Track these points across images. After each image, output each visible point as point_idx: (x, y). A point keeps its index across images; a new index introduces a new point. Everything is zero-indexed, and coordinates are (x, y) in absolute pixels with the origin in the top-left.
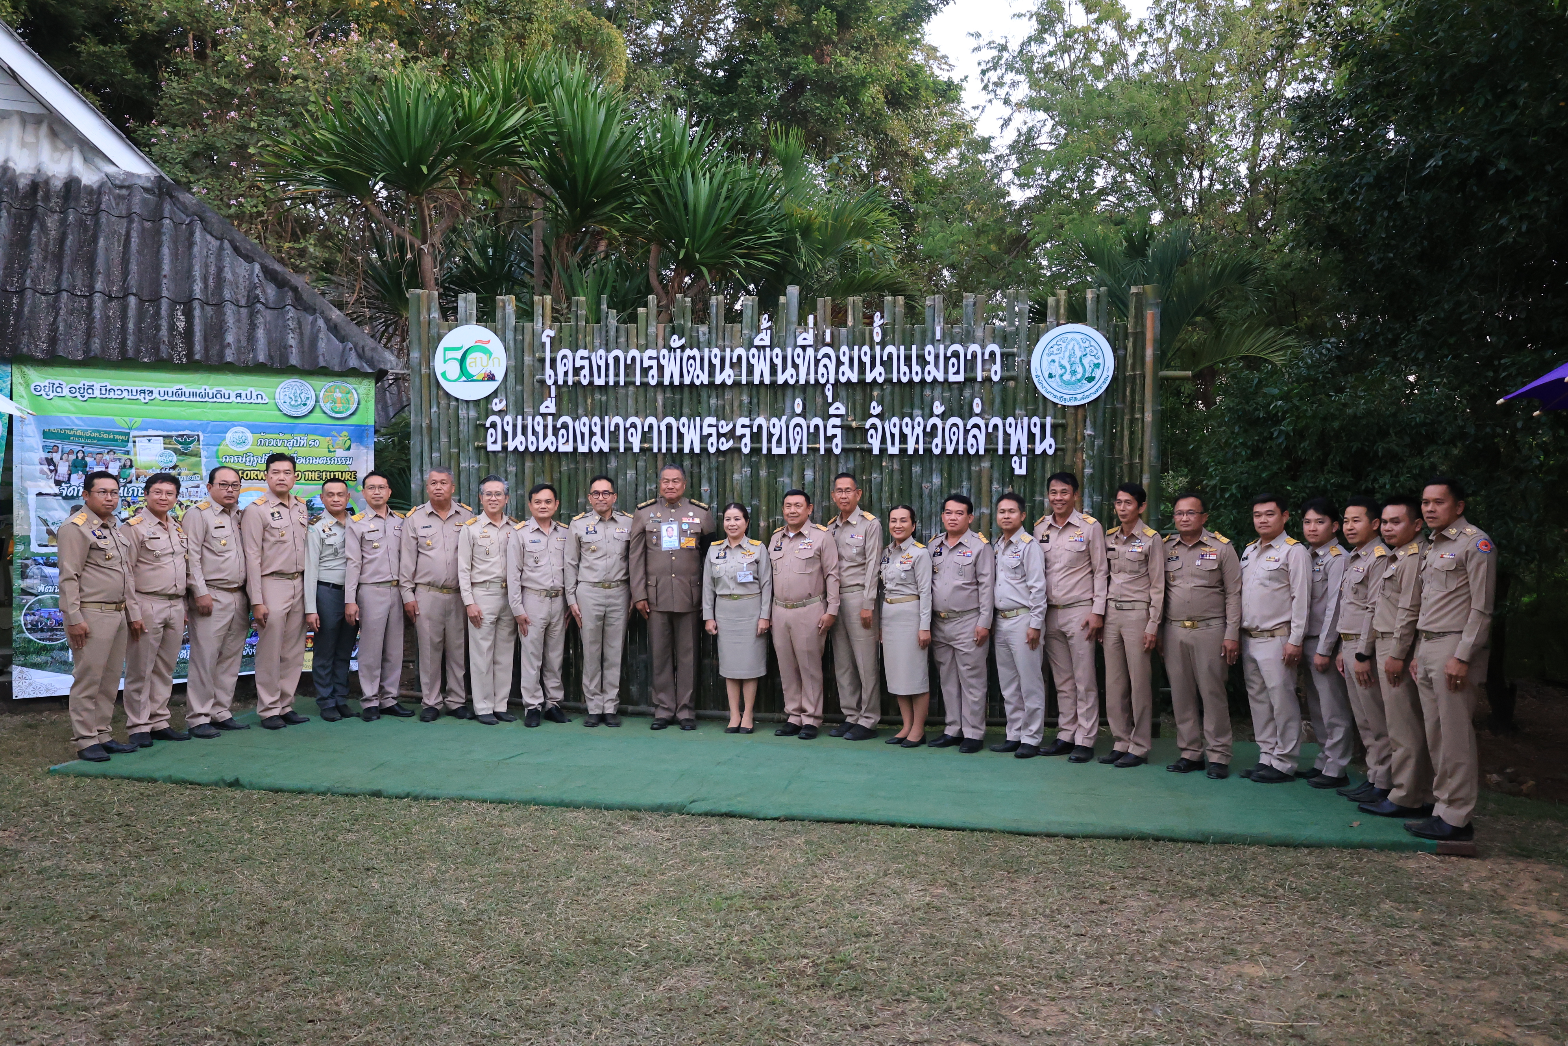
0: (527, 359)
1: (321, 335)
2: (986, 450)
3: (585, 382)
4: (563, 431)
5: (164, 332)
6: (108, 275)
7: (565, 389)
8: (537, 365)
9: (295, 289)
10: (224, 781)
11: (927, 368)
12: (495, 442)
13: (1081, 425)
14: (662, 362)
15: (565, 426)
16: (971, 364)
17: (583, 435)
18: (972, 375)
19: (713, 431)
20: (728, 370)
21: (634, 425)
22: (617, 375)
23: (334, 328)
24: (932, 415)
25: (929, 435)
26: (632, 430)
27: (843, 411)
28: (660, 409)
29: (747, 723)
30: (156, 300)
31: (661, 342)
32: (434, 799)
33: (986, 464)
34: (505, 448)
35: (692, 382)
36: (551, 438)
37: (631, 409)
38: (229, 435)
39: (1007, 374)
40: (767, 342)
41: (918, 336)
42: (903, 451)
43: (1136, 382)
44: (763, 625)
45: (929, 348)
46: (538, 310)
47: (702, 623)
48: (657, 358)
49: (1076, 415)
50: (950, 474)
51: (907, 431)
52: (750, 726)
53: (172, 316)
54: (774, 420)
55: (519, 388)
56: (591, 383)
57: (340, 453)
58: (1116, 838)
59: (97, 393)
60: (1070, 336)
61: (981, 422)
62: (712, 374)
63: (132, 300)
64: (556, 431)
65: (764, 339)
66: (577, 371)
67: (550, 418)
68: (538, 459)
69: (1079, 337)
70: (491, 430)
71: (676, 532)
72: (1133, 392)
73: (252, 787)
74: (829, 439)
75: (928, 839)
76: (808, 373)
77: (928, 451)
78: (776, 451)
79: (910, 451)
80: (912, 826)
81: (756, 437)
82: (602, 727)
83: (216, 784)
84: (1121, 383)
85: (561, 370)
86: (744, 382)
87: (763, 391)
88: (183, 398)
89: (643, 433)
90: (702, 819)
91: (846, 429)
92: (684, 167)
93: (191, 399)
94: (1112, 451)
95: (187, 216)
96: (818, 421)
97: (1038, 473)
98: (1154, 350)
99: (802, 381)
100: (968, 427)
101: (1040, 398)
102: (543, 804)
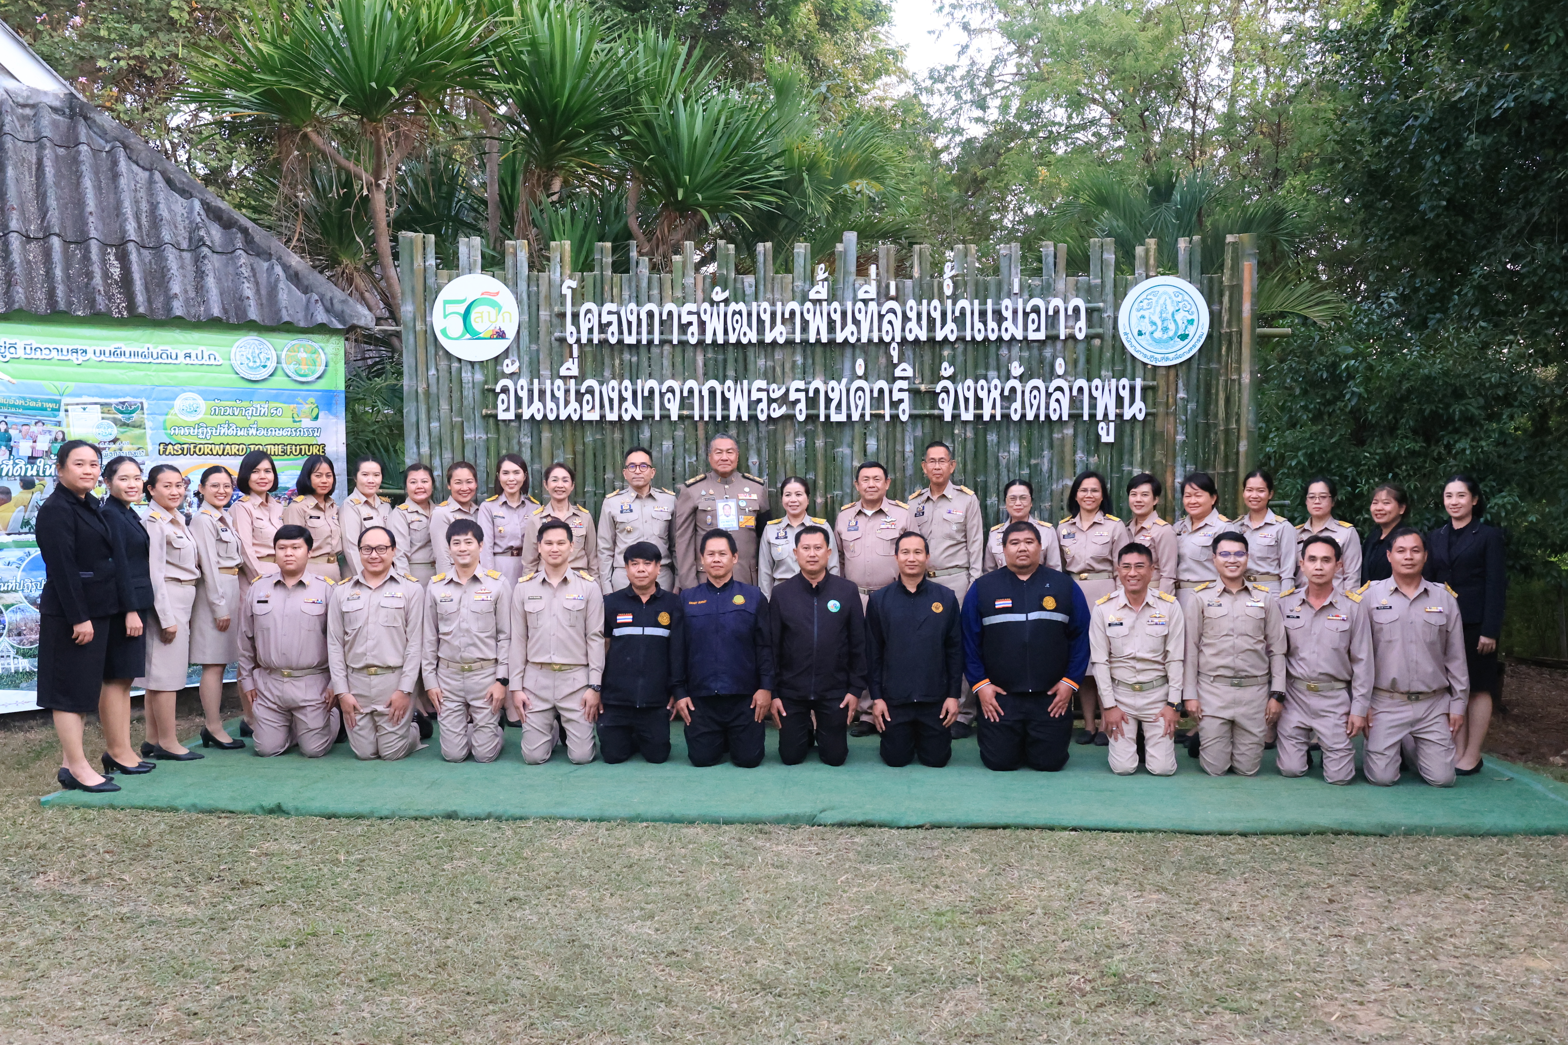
0: (544, 314)
1: (281, 285)
2: (1070, 416)
3: (613, 340)
4: (588, 397)
5: (98, 280)
6: (23, 212)
7: (588, 349)
8: (555, 321)
9: (245, 231)
10: (262, 807)
11: (1005, 325)
12: (507, 409)
13: (1172, 388)
14: (704, 317)
15: (590, 391)
16: (1053, 320)
17: (611, 400)
18: (1054, 332)
19: (763, 395)
20: (779, 327)
21: (671, 390)
22: (650, 332)
23: (295, 278)
24: (1008, 376)
25: (1008, 398)
26: (669, 395)
27: (910, 373)
28: (700, 370)
30: (83, 241)
31: (700, 295)
32: (521, 818)
33: (1069, 431)
34: (519, 417)
35: (739, 342)
36: (574, 404)
37: (667, 371)
38: (178, 403)
39: (1093, 331)
40: (824, 295)
41: (993, 289)
42: (979, 417)
43: (1233, 341)
45: (1006, 302)
46: (555, 256)
48: (698, 314)
49: (1168, 376)
50: (1029, 442)
51: (983, 394)
53: (104, 261)
54: (833, 383)
55: (534, 347)
56: (620, 342)
57: (307, 423)
58: (1293, 833)
59: (20, 353)
60: (1161, 289)
61: (1065, 385)
62: (761, 330)
63: (56, 242)
65: (820, 291)
66: (603, 328)
67: (573, 381)
68: (558, 429)
69: (1171, 290)
70: (502, 396)
71: (734, 511)
72: (1229, 349)
73: (298, 812)
74: (895, 404)
76: (871, 331)
77: (1006, 417)
78: (835, 418)
79: (986, 418)
80: (1074, 829)
81: (812, 402)
83: (253, 811)
84: (1215, 340)
85: (584, 326)
86: (798, 340)
87: (819, 350)
88: (123, 358)
89: (682, 398)
90: (840, 831)
91: (914, 393)
92: (674, 95)
93: (132, 359)
94: (1206, 414)
95: (107, 142)
96: (882, 384)
97: (1127, 440)
98: (1253, 304)
99: (864, 340)
100: (1051, 390)
101: (1129, 358)
102: (652, 820)
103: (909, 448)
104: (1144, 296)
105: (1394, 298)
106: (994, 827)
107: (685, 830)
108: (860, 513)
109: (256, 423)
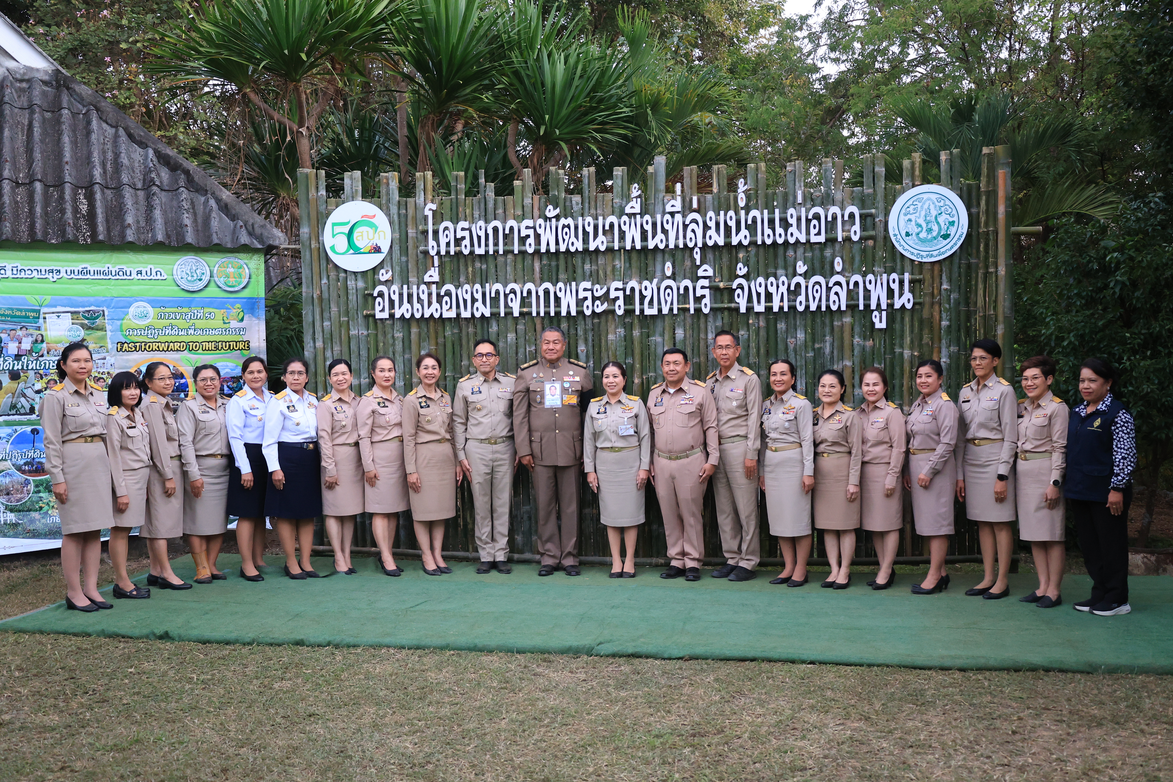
0: (411, 232)
1: (214, 215)
2: (847, 306)
3: (466, 252)
4: (446, 298)
5: (69, 214)
6: (14, 164)
7: (446, 259)
8: (421, 237)
9: (187, 172)
10: (154, 634)
11: (790, 230)
12: (383, 310)
13: (937, 281)
14: (539, 231)
15: (448, 294)
16: (831, 225)
17: (465, 301)
18: (833, 236)
19: (589, 294)
20: (601, 237)
21: (513, 291)
22: (496, 244)
23: (225, 208)
25: (793, 293)
26: (512, 296)
27: (710, 273)
28: (537, 275)
29: (629, 568)
30: (60, 185)
31: (536, 213)
32: (354, 646)
33: (847, 320)
34: (392, 316)
35: (568, 250)
36: (435, 305)
37: (510, 276)
38: (131, 310)
39: (866, 234)
40: (637, 210)
41: (780, 200)
42: (769, 309)
43: (990, 239)
44: (643, 475)
45: (791, 211)
46: (420, 185)
47: (583, 476)
48: (534, 228)
49: (932, 270)
50: (813, 329)
51: (772, 290)
52: (632, 571)
53: (75, 200)
54: (646, 283)
55: (404, 259)
56: (472, 253)
57: (234, 324)
58: (1008, 669)
59: (9, 273)
60: (925, 196)
61: (842, 280)
62: (586, 241)
63: (38, 186)
64: (439, 298)
65: (633, 206)
66: (458, 242)
67: (434, 286)
68: (423, 325)
69: (934, 197)
70: (379, 299)
71: (558, 391)
72: (987, 246)
73: (181, 639)
74: (698, 300)
75: (830, 675)
76: (677, 238)
77: (792, 308)
78: (648, 312)
79: (776, 309)
80: (812, 663)
81: (629, 299)
82: (494, 573)
83: (147, 637)
84: (974, 239)
85: (443, 241)
86: (616, 248)
87: (634, 255)
88: (88, 276)
89: (522, 298)
90: (611, 660)
91: (714, 289)
93: (96, 277)
94: (967, 304)
95: (84, 106)
96: (687, 282)
97: (897, 326)
98: (1006, 207)
99: (672, 246)
100: (830, 285)
101: (898, 255)
102: (458, 649)
104: (910, 202)
105: (1159, 198)
106: (743, 660)
107: (484, 658)
108: (664, 391)
109: (193, 325)
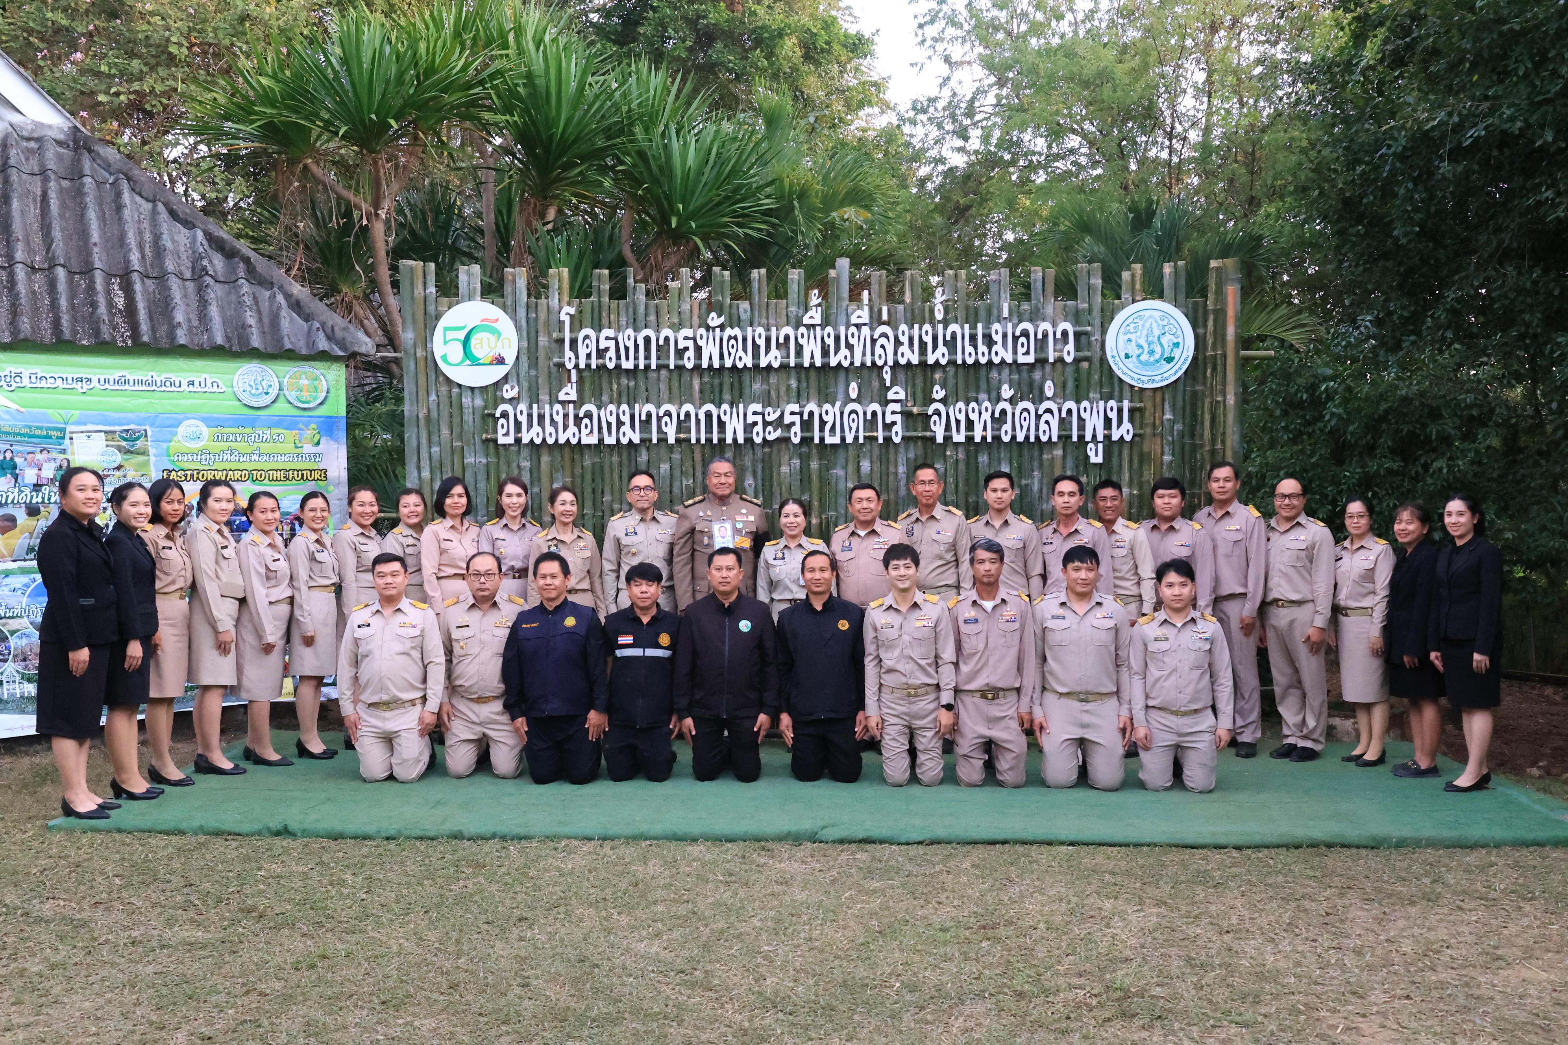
0: (543, 340)
1: (283, 313)
2: (1059, 437)
3: (611, 365)
4: (586, 421)
5: (102, 309)
6: (28, 242)
7: (586, 374)
8: (554, 346)
9: (247, 260)
10: (269, 829)
11: (995, 348)
12: (507, 434)
13: (1159, 409)
14: (700, 343)
15: (589, 415)
16: (1041, 344)
17: (609, 424)
18: (1043, 356)
19: (759, 418)
20: (774, 352)
21: (668, 414)
22: (647, 357)
23: (296, 306)
24: (999, 399)
25: (999, 420)
26: (666, 419)
27: (902, 396)
28: (697, 395)
30: (87, 271)
31: (696, 321)
32: (526, 838)
33: (1059, 452)
34: (518, 441)
35: (734, 366)
36: (572, 429)
37: (664, 395)
38: (181, 430)
39: (1081, 354)
40: (817, 320)
42: (970, 439)
43: (1217, 364)
45: (996, 326)
46: (553, 284)
48: (694, 339)
49: (1154, 398)
50: (1019, 462)
51: (974, 417)
53: (108, 292)
54: (827, 406)
55: (533, 372)
56: (618, 367)
57: (308, 448)
58: (1287, 846)
59: (26, 382)
60: (1147, 313)
61: (1054, 407)
62: (756, 355)
63: (61, 272)
64: (578, 420)
65: (814, 316)
66: (601, 353)
67: (571, 406)
68: (556, 453)
69: (1157, 314)
70: (502, 421)
71: (729, 532)
72: (1214, 371)
73: (306, 833)
74: (888, 427)
76: (864, 355)
77: (997, 438)
78: (829, 440)
79: (978, 439)
80: (1072, 844)
81: (807, 425)
83: (259, 833)
84: (1200, 362)
85: (583, 352)
86: (792, 364)
87: (813, 375)
88: (127, 387)
89: (679, 422)
90: (840, 847)
91: (907, 415)
92: (666, 126)
93: (137, 387)
94: (1193, 435)
95: (111, 174)
96: (876, 407)
97: (1115, 461)
98: (1236, 327)
99: (857, 364)
100: (1040, 412)
101: (1116, 381)
102: (655, 838)
103: (902, 469)
106: (993, 843)
107: (689, 849)
109: (258, 448)
